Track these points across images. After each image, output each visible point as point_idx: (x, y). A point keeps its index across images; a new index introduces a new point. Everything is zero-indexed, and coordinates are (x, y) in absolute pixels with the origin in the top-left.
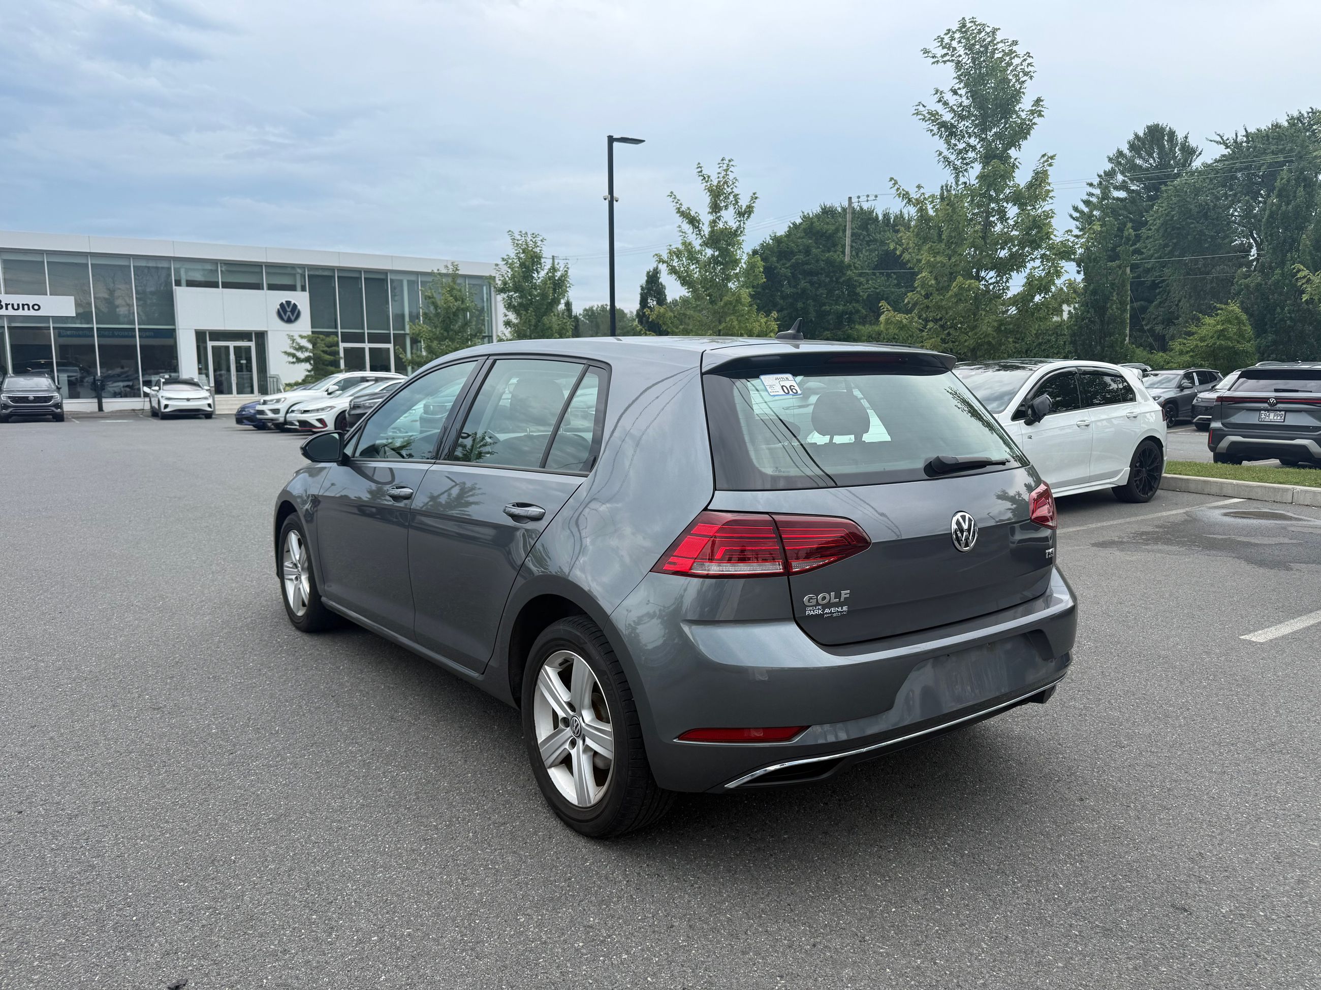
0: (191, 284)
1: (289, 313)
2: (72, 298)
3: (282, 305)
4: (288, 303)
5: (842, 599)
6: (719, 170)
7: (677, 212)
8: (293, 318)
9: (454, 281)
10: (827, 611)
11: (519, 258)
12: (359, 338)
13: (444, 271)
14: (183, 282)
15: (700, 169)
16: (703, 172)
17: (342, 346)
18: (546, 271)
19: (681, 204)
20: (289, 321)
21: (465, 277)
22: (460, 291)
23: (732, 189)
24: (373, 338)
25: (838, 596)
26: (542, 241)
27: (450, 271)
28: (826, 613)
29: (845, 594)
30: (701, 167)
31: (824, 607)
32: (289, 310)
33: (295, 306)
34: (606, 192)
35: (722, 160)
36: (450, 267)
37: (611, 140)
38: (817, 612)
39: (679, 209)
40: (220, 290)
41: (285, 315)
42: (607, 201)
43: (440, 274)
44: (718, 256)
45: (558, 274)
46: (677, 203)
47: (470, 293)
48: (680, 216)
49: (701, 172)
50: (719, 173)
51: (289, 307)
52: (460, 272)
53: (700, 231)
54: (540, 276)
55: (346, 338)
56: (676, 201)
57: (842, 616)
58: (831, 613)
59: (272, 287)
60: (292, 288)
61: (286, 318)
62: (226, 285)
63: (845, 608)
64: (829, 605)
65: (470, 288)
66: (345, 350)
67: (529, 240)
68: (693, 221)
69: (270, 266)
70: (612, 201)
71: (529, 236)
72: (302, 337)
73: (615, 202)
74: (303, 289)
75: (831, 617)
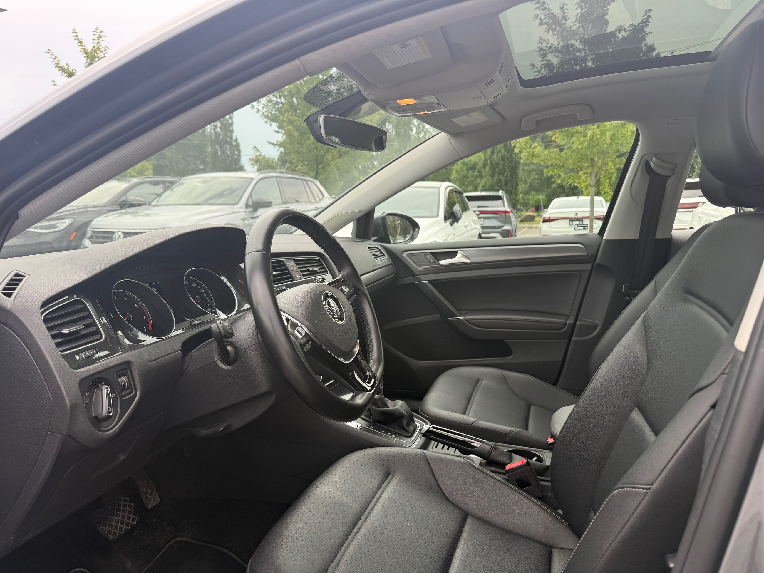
7: (56, 67)
16: (79, 37)
19: (59, 60)
23: (104, 54)
35: (96, 29)
39: (58, 65)
46: (54, 59)
48: (59, 70)
49: (77, 36)
50: (94, 39)
56: (54, 57)
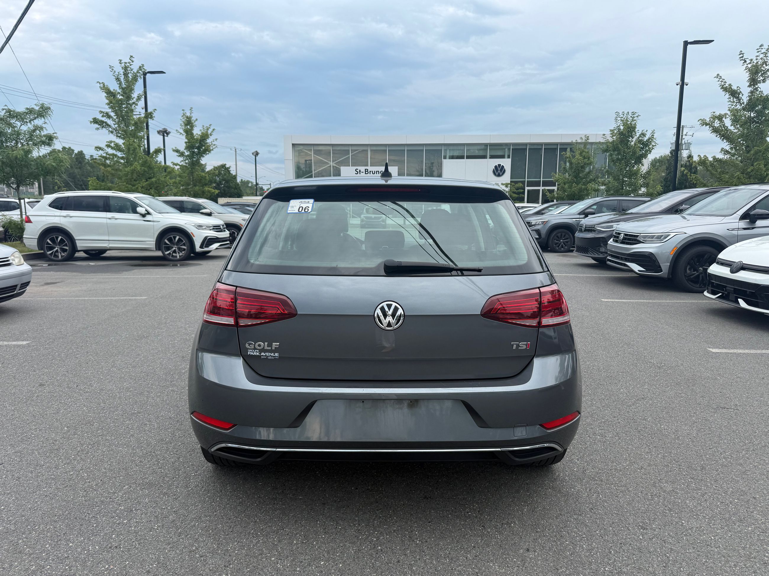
0: (452, 157)
1: (499, 171)
2: (397, 167)
3: (496, 167)
4: (499, 165)
5: (273, 348)
6: (758, 54)
7: (721, 88)
8: (501, 174)
9: (585, 147)
10: (263, 354)
11: (619, 129)
12: (537, 184)
13: (579, 141)
14: (448, 157)
15: (742, 55)
16: (745, 57)
17: (527, 188)
18: (638, 136)
19: (725, 82)
20: (499, 175)
21: (592, 143)
22: (588, 152)
24: (545, 184)
25: (270, 345)
26: (637, 117)
27: (584, 141)
28: (262, 356)
29: (275, 345)
30: (743, 54)
31: (261, 351)
32: (499, 169)
33: (503, 166)
34: (679, 80)
36: (584, 138)
37: (686, 43)
38: (255, 354)
39: (723, 86)
40: (465, 160)
41: (497, 172)
42: (679, 86)
43: (577, 143)
44: (754, 117)
45: (645, 139)
47: (594, 154)
48: (723, 91)
49: (743, 57)
51: (499, 168)
52: (590, 141)
53: (739, 100)
54: (633, 141)
55: (530, 184)
57: (275, 360)
58: (266, 356)
59: (492, 157)
60: (502, 157)
61: (497, 174)
62: (469, 157)
63: (277, 354)
64: (265, 351)
65: (595, 151)
66: (528, 191)
67: (629, 117)
68: (734, 94)
69: (492, 145)
70: (683, 84)
71: (630, 114)
72: (502, 184)
73: (685, 86)
74: (509, 157)
75: (267, 358)
